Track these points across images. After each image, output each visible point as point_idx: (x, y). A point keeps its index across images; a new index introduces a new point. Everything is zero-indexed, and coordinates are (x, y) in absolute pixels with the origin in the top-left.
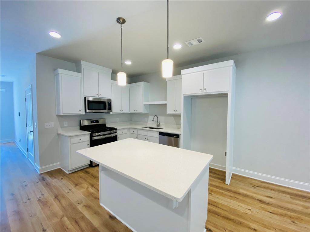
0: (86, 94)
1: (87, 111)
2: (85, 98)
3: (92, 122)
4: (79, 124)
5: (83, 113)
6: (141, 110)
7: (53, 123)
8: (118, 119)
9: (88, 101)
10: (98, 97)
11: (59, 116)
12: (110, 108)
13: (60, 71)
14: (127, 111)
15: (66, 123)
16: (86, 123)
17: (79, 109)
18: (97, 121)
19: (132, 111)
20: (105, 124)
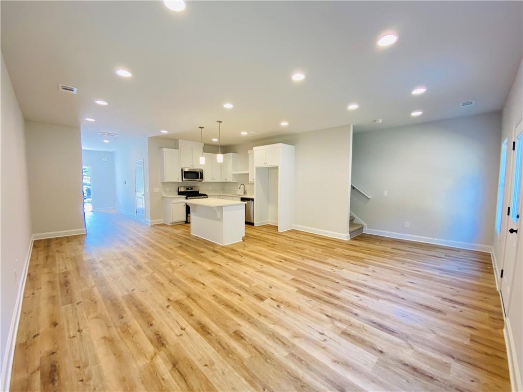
0: (183, 166)
1: (184, 179)
2: (182, 169)
3: (188, 189)
4: (177, 191)
5: (181, 181)
6: (230, 179)
7: (159, 189)
8: (210, 188)
9: (184, 172)
10: (192, 168)
11: (163, 183)
12: (202, 177)
13: (164, 149)
14: (218, 180)
15: (168, 189)
16: (182, 190)
17: (177, 178)
18: (192, 189)
19: (223, 180)
20: (198, 192)
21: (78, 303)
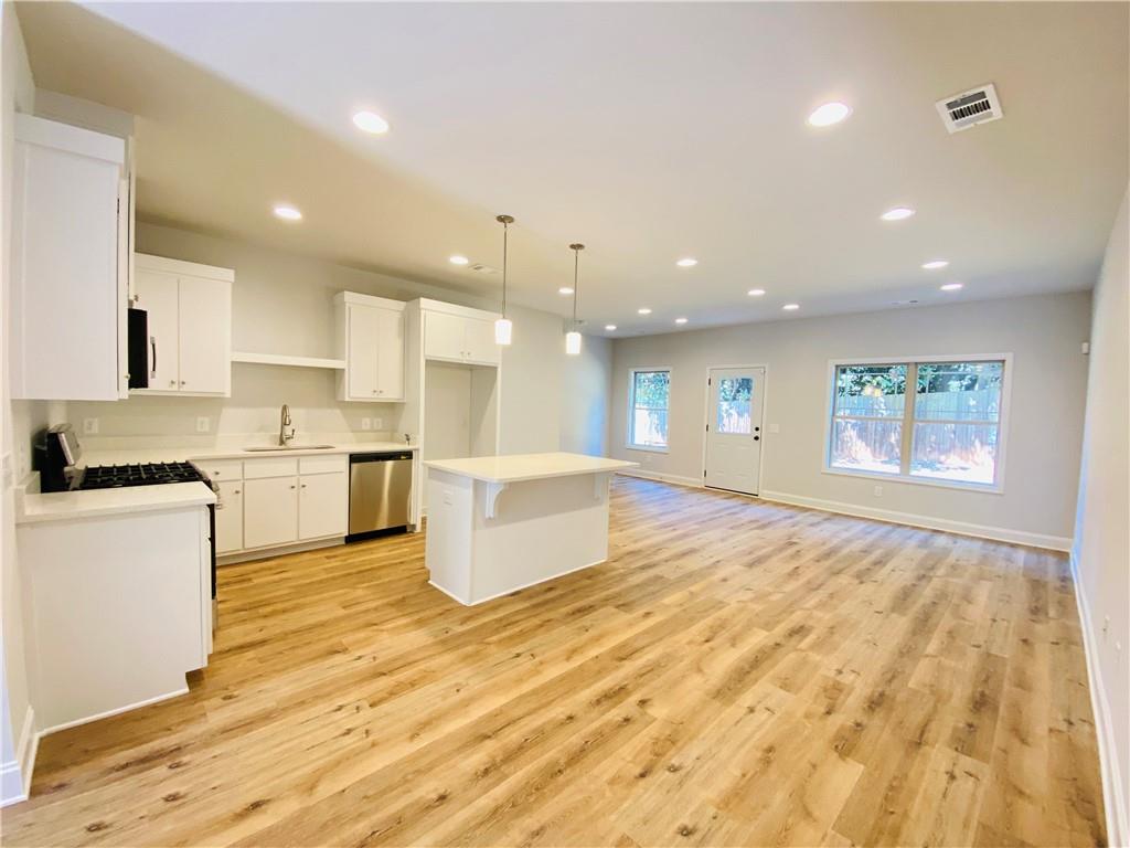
21: (979, 647)
